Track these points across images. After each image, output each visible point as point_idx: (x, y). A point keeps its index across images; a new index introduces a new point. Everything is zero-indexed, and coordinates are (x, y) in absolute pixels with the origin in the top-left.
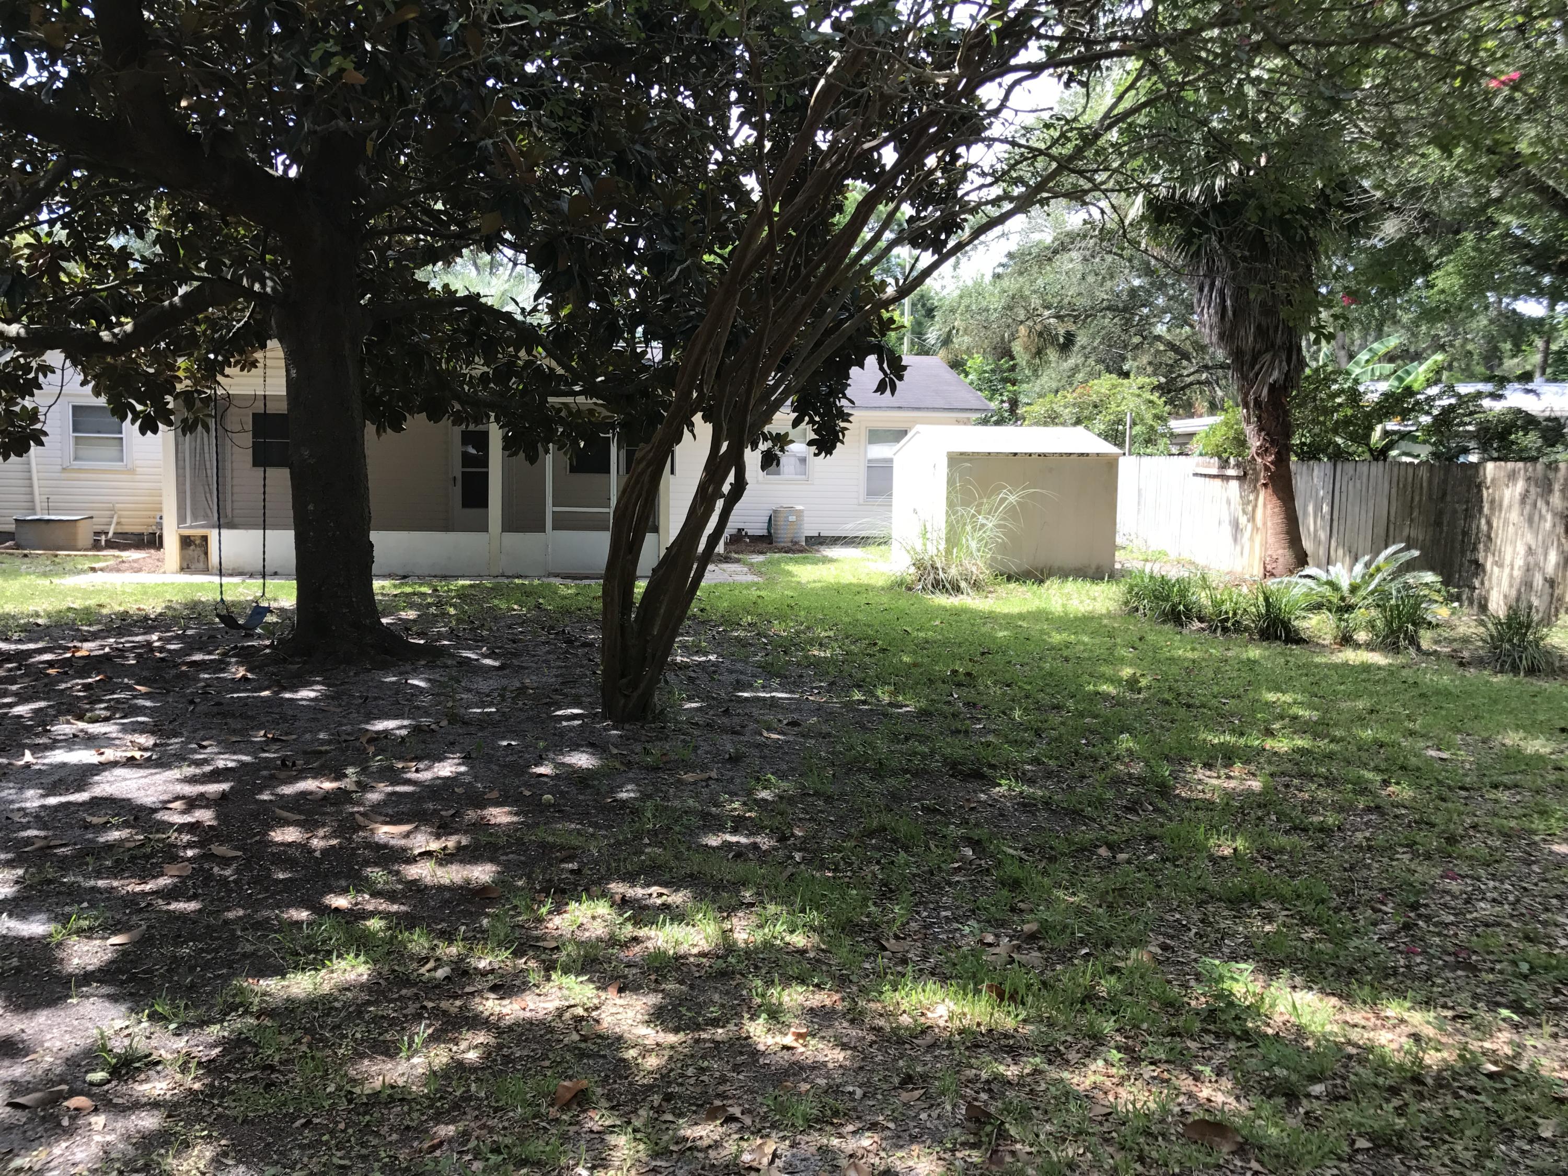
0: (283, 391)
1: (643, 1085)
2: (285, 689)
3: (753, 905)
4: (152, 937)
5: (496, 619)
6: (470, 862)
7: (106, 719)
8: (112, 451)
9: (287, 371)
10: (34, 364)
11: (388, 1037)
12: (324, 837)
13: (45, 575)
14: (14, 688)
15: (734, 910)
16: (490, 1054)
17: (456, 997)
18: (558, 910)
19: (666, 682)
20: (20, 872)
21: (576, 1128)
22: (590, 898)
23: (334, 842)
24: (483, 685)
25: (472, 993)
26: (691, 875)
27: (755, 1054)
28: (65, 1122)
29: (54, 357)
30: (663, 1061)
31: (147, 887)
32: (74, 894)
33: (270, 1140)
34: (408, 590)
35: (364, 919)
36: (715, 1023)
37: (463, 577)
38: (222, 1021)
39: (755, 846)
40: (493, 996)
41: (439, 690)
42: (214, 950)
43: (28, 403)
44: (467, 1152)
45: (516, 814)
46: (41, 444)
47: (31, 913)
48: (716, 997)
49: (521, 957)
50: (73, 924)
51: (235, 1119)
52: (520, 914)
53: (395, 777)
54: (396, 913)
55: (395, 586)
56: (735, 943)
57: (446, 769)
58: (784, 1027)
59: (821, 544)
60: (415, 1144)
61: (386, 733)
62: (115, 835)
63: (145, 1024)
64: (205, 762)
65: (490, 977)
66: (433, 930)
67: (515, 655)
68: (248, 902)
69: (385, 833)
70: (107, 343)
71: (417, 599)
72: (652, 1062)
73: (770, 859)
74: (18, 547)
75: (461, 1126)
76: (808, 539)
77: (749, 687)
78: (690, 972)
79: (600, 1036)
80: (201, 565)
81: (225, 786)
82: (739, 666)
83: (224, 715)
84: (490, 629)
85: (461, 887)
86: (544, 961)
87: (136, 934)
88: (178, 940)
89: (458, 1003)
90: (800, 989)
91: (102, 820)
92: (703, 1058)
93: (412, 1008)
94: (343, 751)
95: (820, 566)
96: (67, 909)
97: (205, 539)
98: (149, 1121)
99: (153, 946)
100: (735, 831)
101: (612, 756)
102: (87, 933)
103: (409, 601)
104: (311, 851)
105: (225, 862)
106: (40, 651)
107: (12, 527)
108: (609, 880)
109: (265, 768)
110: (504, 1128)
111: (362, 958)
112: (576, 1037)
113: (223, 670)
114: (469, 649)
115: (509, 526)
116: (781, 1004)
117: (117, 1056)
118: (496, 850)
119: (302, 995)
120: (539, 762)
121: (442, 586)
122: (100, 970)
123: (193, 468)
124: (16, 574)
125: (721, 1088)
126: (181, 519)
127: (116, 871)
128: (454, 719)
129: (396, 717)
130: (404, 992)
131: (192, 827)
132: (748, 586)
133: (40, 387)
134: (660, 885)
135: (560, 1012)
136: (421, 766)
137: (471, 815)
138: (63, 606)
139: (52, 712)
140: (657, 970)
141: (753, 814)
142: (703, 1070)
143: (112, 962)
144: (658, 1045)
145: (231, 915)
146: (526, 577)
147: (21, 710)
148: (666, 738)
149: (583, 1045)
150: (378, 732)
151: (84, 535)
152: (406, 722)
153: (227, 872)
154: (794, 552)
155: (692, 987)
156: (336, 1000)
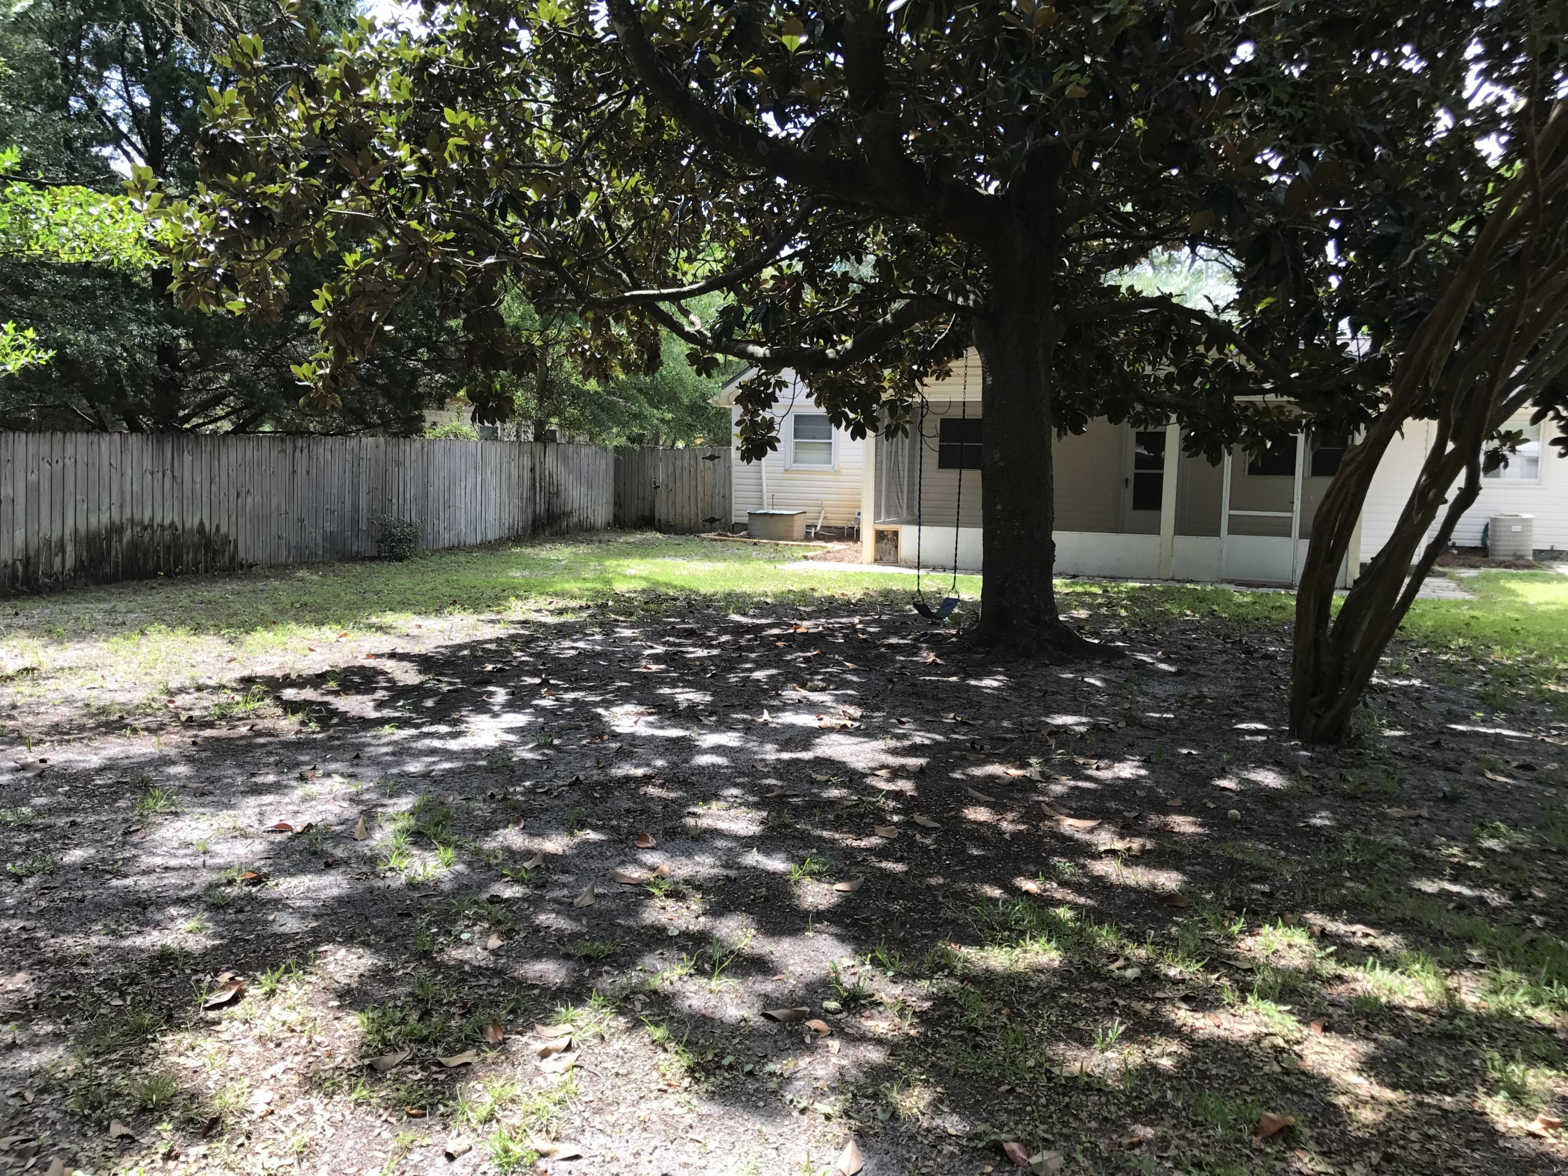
0: (978, 397)
1: (1357, 1138)
2: (970, 676)
3: (1482, 966)
4: (868, 890)
5: (1168, 623)
6: (1155, 867)
7: (823, 690)
8: (822, 455)
9: (984, 379)
10: (773, 381)
11: (1081, 1025)
12: (1013, 821)
13: (770, 560)
14: (753, 655)
15: (1458, 967)
16: (1184, 1065)
17: (1147, 1000)
18: (1251, 930)
19: (1366, 705)
20: (765, 814)
21: (1284, 1165)
22: (1286, 924)
23: (1022, 827)
24: (1159, 690)
25: (1164, 999)
26: (1403, 920)
27: (1493, 1134)
28: (808, 1040)
29: (788, 374)
30: (1380, 1117)
31: (863, 844)
32: (806, 840)
33: (979, 1097)
34: (1079, 589)
35: (1053, 906)
36: (1442, 1089)
37: (1133, 579)
38: (931, 978)
39: (1482, 901)
40: (1184, 1006)
41: (1115, 691)
42: (920, 911)
43: (767, 414)
44: (1167, 1159)
45: (1201, 825)
46: (775, 449)
47: (773, 850)
48: (1441, 1060)
49: (1213, 973)
50: (808, 866)
51: (948, 1071)
52: (1209, 928)
53: (1077, 773)
54: (1083, 906)
55: (1066, 585)
56: (1462, 1003)
57: (1127, 770)
58: (1530, 1112)
59: (1555, 559)
60: (1114, 1137)
61: (1065, 728)
62: (835, 793)
63: (869, 967)
64: (904, 736)
65: (1181, 987)
66: (1120, 929)
67: (1192, 662)
68: (944, 871)
69: (1070, 825)
70: (833, 360)
71: (1088, 599)
72: (1366, 1115)
73: (1502, 918)
74: (750, 536)
75: (1160, 1131)
76: (1538, 553)
77: (1465, 719)
78: (1407, 1025)
79: (1304, 1073)
80: (892, 558)
81: (922, 761)
82: (1451, 695)
83: (918, 695)
84: (1163, 634)
85: (1147, 891)
86: (1237, 981)
87: (857, 883)
88: (891, 896)
89: (1149, 1006)
90: (1548, 1072)
91: (825, 778)
92: (1429, 1124)
93: (1103, 1003)
94: (1026, 741)
95: (1554, 585)
96: (801, 852)
97: (896, 533)
98: (875, 1055)
99: (870, 897)
100: (1454, 880)
101: (1302, 778)
102: (817, 876)
103: (1080, 600)
104: (1001, 833)
105: (926, 831)
106: (771, 626)
107: (745, 520)
108: (1306, 909)
109: (957, 749)
110: (1205, 1145)
111: (1053, 944)
112: (1277, 1069)
113: (916, 654)
114: (1144, 652)
115: (1182, 528)
116: (1524, 1084)
117: (846, 990)
118: (1182, 859)
119: (1000, 969)
120: (1223, 774)
121: (1112, 587)
122: (828, 910)
123: (889, 469)
124: (748, 559)
125: (1452, 1163)
126: (877, 515)
127: (837, 826)
128: (1132, 721)
129: (1074, 713)
130: (1095, 984)
131: (898, 795)
132: (1457, 604)
133: (776, 400)
134: (1365, 924)
135: (1258, 1039)
136: (1102, 764)
137: (1154, 820)
138: (785, 588)
139: (781, 679)
140: (1367, 1016)
141: (1478, 865)
142: (1429, 1138)
143: (838, 905)
144: (1372, 1097)
145: (933, 881)
146: (1197, 582)
147: (759, 675)
148: (1361, 767)
149: (1286, 1079)
150: (1058, 726)
151: (799, 528)
152: (1084, 720)
153: (928, 841)
154: (1517, 567)
155: (1410, 1043)
156: (1030, 979)
